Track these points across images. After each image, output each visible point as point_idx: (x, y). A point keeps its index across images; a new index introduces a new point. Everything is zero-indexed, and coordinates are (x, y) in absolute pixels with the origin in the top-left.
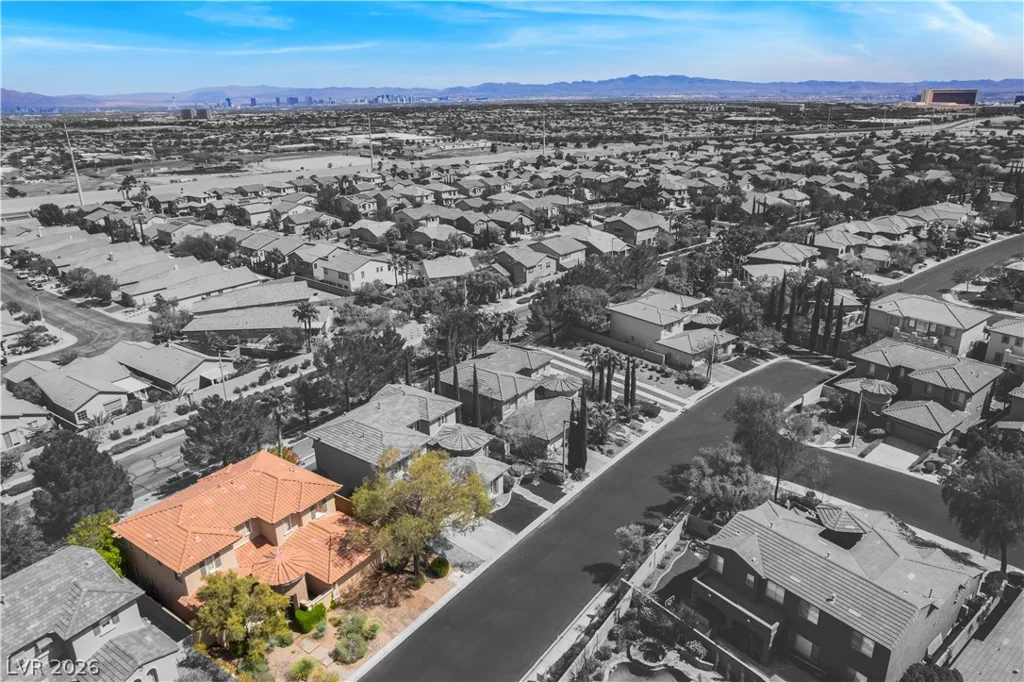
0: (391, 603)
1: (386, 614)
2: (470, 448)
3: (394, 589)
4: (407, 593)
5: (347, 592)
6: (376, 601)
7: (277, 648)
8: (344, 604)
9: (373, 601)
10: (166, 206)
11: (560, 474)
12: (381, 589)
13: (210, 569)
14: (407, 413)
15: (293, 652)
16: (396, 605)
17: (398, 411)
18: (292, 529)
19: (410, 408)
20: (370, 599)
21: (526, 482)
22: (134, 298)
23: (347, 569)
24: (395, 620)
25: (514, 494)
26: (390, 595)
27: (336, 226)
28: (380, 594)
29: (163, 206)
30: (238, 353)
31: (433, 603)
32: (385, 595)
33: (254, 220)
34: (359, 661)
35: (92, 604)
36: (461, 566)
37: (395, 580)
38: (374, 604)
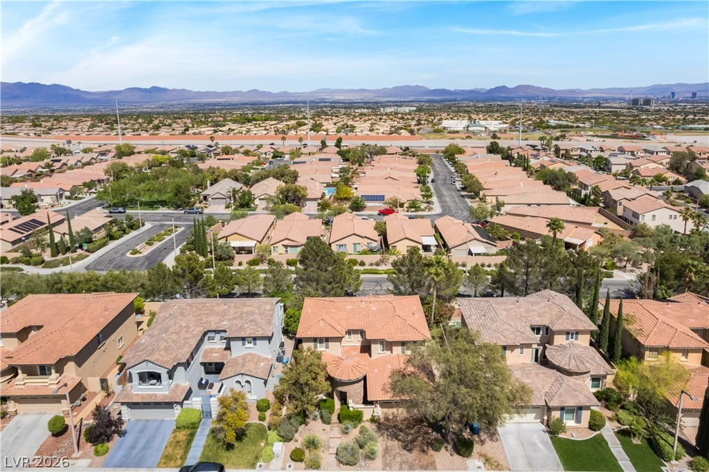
0: (408, 447)
1: (397, 451)
2: (566, 367)
3: (420, 438)
4: (425, 448)
5: (391, 417)
6: (400, 437)
7: (319, 420)
8: (380, 424)
9: (399, 435)
10: (564, 152)
11: (667, 448)
12: (412, 432)
13: (320, 347)
14: (540, 315)
15: (324, 430)
16: (410, 451)
17: (534, 310)
18: (385, 352)
19: (546, 313)
20: (398, 433)
21: (624, 434)
22: (487, 197)
23: (387, 397)
24: (398, 459)
25: (601, 435)
26: (413, 441)
27: (677, 182)
28: (408, 435)
29: (562, 152)
30: (511, 244)
31: (436, 469)
32: (410, 437)
33: (614, 169)
34: (348, 466)
35: (248, 327)
36: (487, 460)
37: (428, 433)
38: (397, 439)
